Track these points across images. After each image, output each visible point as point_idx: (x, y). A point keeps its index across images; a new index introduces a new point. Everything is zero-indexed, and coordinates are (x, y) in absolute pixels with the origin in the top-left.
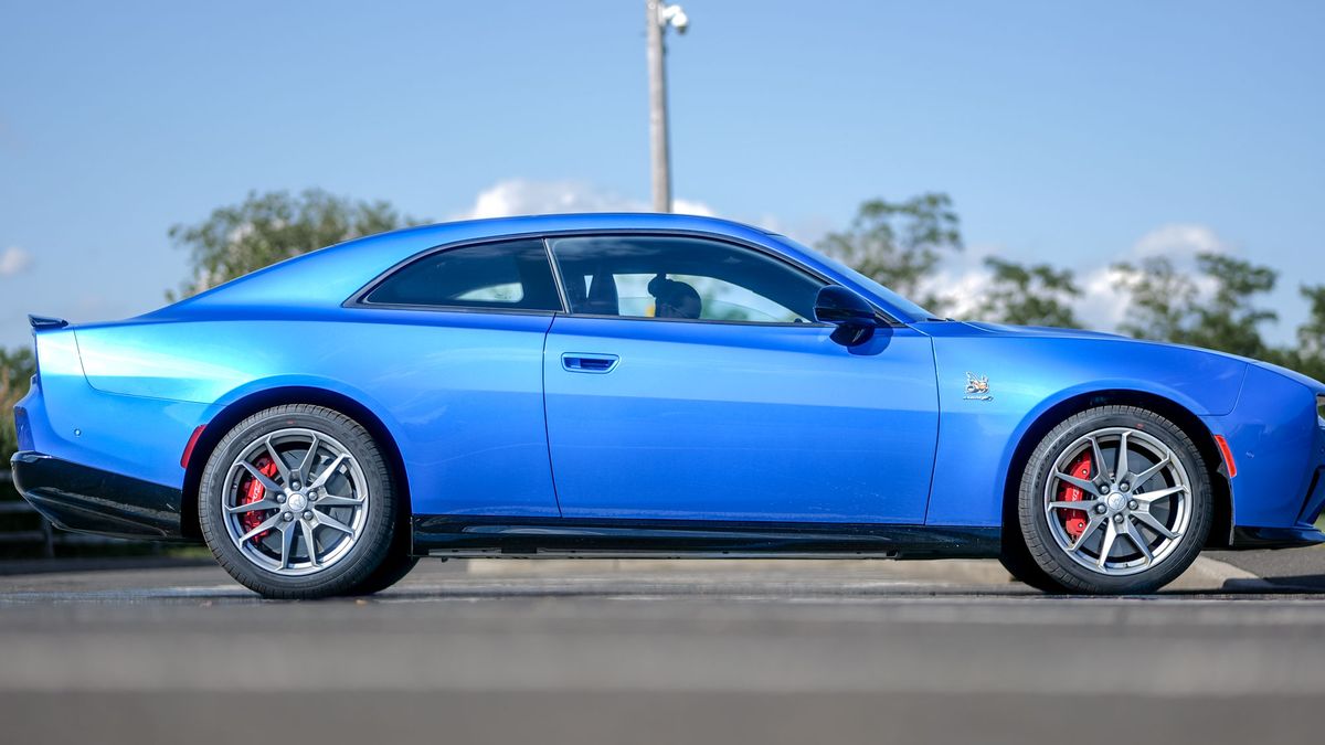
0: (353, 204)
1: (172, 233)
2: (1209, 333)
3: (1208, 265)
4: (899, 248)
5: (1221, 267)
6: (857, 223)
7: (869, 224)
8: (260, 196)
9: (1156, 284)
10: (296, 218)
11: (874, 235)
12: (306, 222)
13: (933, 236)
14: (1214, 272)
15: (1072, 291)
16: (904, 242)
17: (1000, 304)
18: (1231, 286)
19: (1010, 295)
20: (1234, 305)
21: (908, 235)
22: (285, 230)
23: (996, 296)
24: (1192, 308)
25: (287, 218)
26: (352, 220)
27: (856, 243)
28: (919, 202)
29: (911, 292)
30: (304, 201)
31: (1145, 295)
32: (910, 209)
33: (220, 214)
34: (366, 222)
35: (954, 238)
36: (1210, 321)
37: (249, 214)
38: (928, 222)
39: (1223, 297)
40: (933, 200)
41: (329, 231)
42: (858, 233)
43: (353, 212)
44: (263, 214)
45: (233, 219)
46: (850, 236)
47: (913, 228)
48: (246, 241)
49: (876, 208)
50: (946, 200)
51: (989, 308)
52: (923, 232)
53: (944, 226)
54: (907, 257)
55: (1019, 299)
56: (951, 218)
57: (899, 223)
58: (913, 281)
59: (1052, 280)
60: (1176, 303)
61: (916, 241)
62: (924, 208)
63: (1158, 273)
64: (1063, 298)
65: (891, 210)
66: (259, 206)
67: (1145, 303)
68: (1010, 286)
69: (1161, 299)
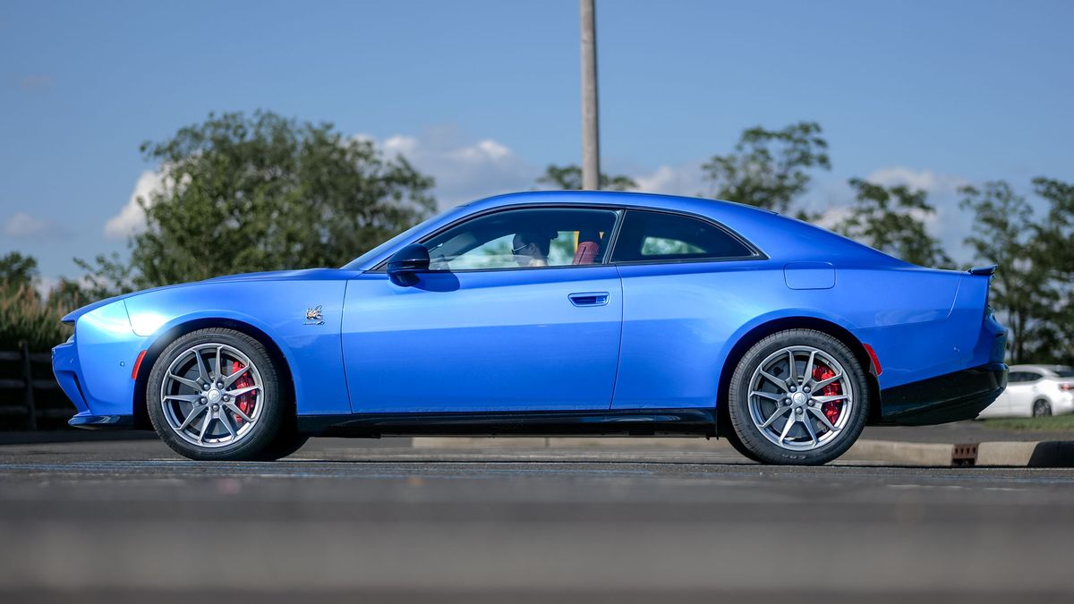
0: (300, 124)
1: (143, 149)
2: (1043, 247)
3: (1042, 188)
4: (776, 168)
5: (1054, 190)
6: (740, 148)
7: (749, 148)
8: (218, 116)
9: (997, 203)
10: (250, 137)
11: (754, 158)
12: (260, 138)
13: (805, 159)
14: (1047, 194)
15: (925, 208)
16: (780, 164)
17: (863, 219)
18: (1062, 207)
19: (870, 211)
20: (1065, 223)
21: (784, 159)
22: (239, 147)
23: (860, 212)
24: (1028, 226)
25: (243, 136)
26: (300, 139)
27: (736, 165)
28: (793, 129)
29: (785, 208)
30: (256, 120)
31: (988, 214)
32: (785, 136)
33: (183, 132)
34: (312, 140)
35: (823, 160)
36: (1043, 236)
37: (208, 133)
38: (801, 146)
39: (1054, 216)
40: (806, 129)
41: (280, 148)
42: (740, 156)
43: (300, 132)
44: (221, 131)
45: (197, 137)
46: (733, 159)
47: (787, 152)
48: (207, 155)
49: (756, 134)
50: (818, 129)
51: (854, 222)
52: (796, 155)
53: (816, 151)
54: (782, 177)
55: (879, 214)
56: (820, 143)
57: (775, 147)
58: (786, 199)
59: (908, 200)
60: (1014, 220)
61: (790, 164)
62: (798, 135)
63: (999, 195)
64: (917, 214)
65: (769, 136)
66: (217, 125)
67: (988, 220)
68: (873, 203)
69: (1000, 216)
